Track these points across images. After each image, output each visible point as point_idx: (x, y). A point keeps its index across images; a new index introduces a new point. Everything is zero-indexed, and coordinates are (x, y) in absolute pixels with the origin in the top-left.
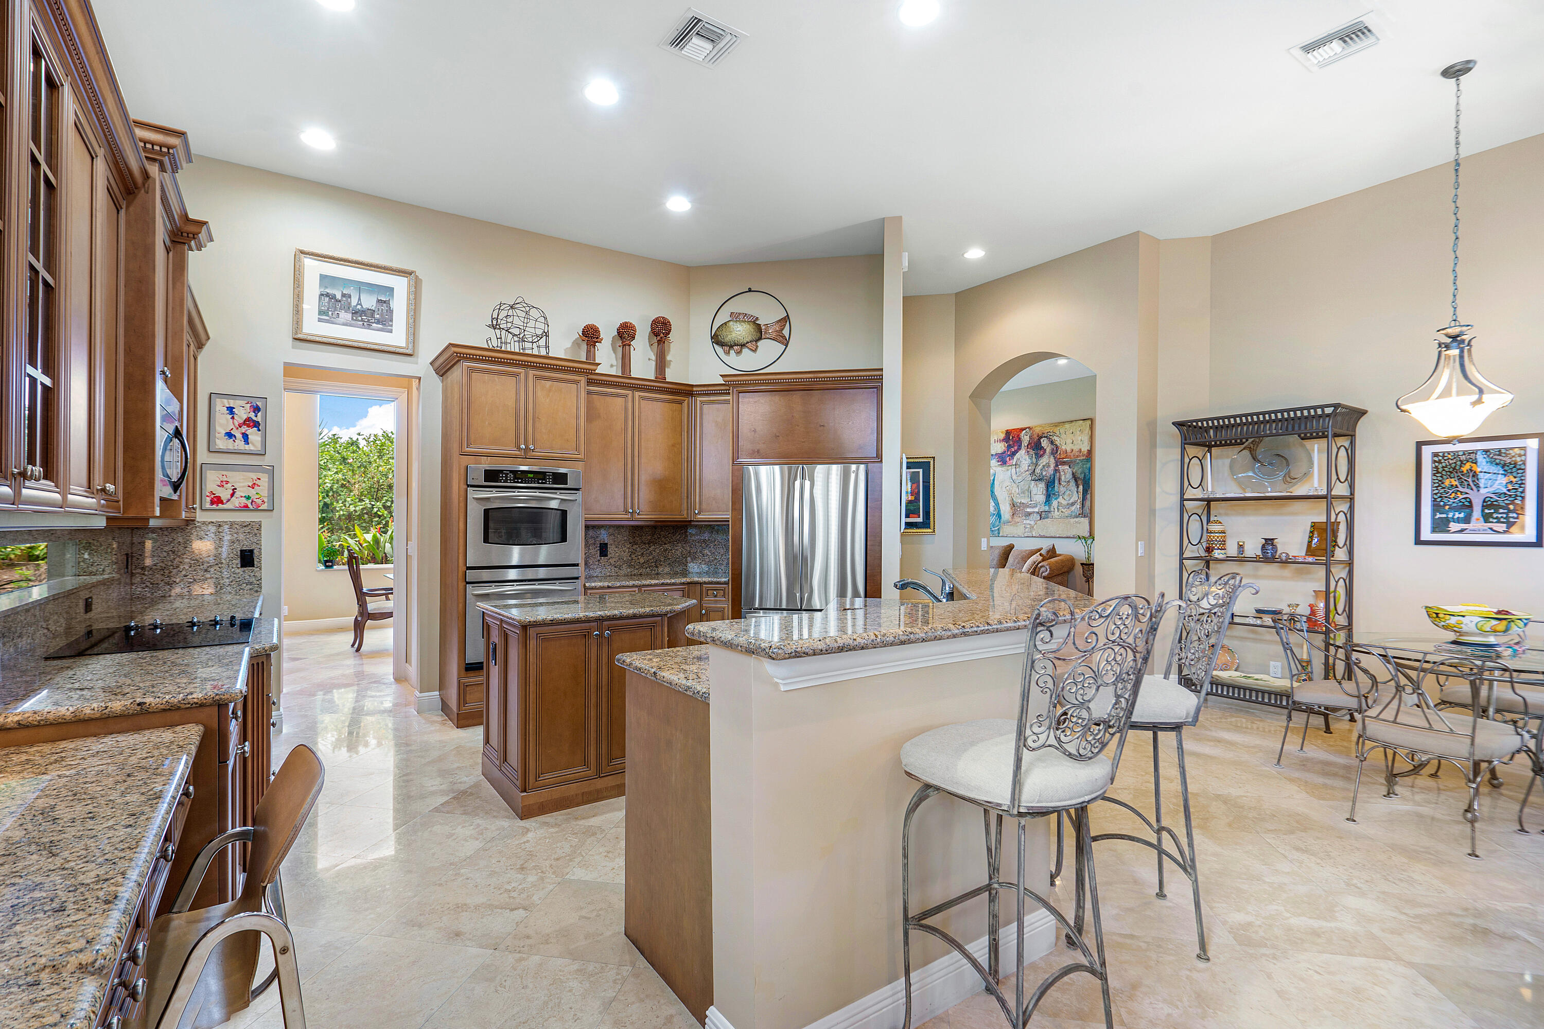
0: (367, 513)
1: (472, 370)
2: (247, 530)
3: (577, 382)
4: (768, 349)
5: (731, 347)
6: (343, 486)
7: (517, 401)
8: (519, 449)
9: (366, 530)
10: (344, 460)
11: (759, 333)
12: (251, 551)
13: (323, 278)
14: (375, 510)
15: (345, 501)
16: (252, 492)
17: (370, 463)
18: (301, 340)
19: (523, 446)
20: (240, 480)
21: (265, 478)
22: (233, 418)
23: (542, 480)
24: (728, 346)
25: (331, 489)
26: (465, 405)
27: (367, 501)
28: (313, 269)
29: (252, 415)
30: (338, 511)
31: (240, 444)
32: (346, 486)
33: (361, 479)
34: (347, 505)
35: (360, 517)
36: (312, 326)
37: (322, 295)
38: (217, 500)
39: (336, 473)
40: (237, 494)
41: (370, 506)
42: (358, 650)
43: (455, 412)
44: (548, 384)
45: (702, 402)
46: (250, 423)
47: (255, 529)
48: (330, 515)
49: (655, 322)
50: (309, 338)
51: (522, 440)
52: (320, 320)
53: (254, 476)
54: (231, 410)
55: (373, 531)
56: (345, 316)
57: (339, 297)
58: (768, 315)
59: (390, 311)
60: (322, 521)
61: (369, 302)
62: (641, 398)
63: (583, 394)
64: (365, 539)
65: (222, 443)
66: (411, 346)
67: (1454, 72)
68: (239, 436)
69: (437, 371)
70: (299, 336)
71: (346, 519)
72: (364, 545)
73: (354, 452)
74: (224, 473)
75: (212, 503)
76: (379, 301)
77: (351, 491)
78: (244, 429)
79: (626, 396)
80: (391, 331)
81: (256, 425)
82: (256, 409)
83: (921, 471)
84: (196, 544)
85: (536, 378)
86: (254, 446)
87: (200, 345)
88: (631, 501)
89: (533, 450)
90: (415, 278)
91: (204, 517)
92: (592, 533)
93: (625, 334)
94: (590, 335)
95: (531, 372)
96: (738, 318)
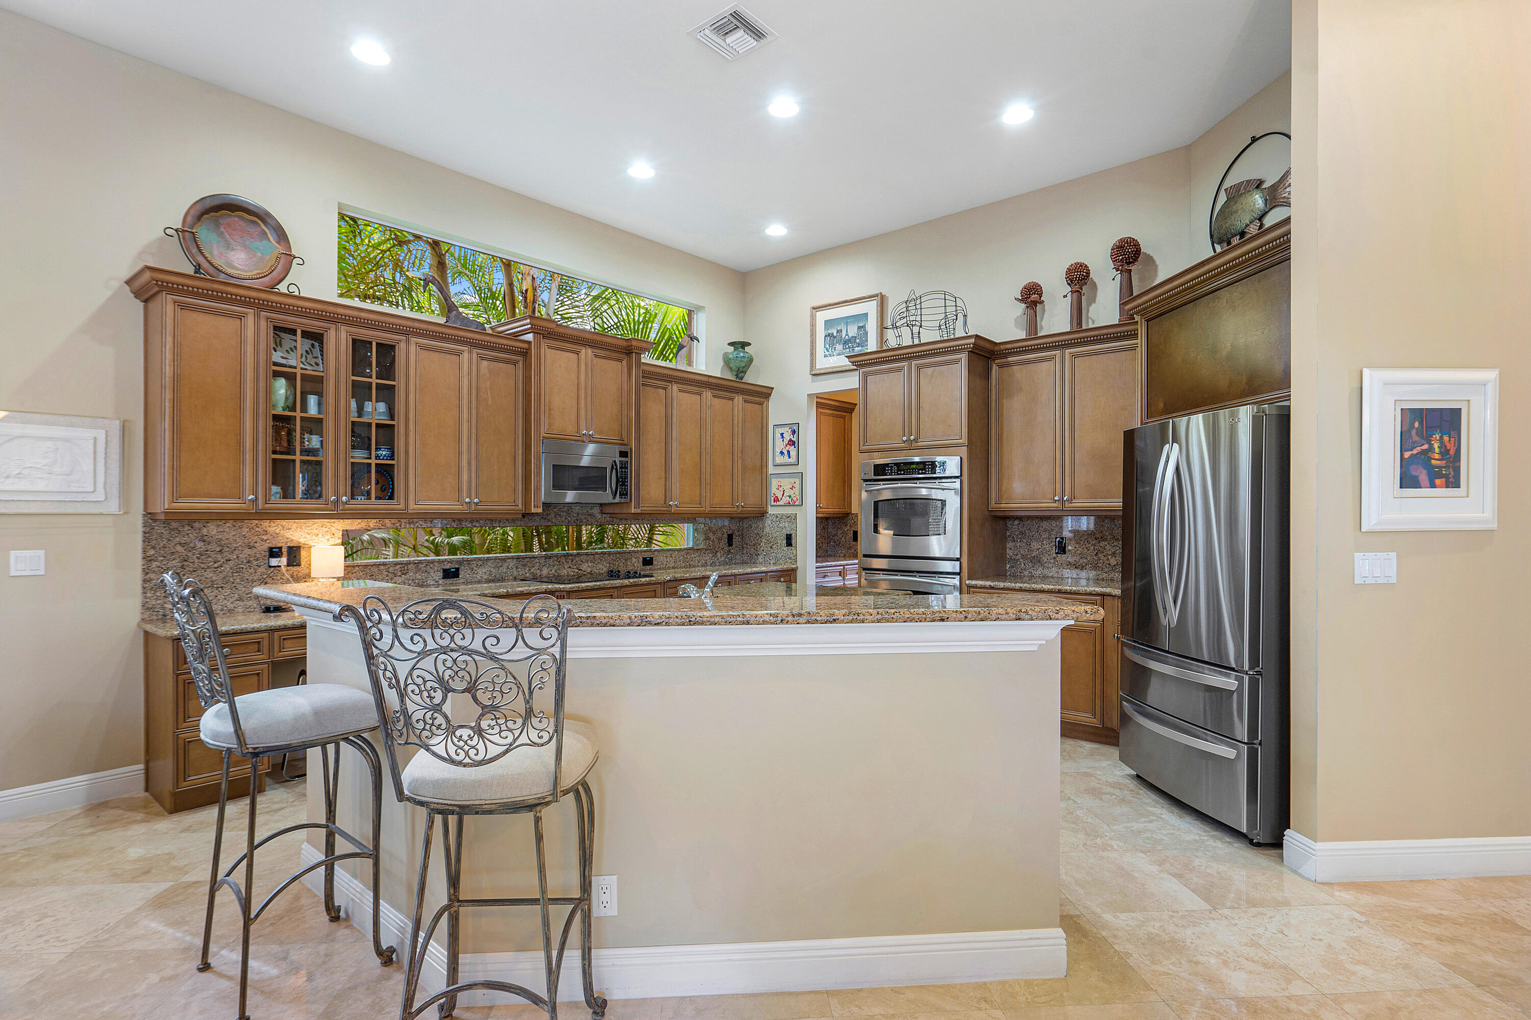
2: (789, 520)
7: (902, 394)
8: (903, 441)
11: (1268, 201)
12: (791, 535)
13: (826, 323)
16: (792, 493)
18: (816, 376)
19: (905, 438)
20: (786, 483)
21: (798, 481)
22: (783, 441)
23: (922, 470)
28: (819, 317)
29: (792, 437)
31: (786, 459)
36: (823, 363)
37: (826, 336)
38: (776, 500)
40: (785, 494)
46: (792, 443)
47: (793, 520)
50: (822, 371)
52: (826, 356)
53: (792, 480)
54: (782, 434)
56: (840, 347)
57: (835, 334)
59: (866, 334)
61: (853, 331)
65: (779, 460)
68: (786, 453)
70: (815, 373)
74: (779, 480)
75: (774, 502)
76: (859, 328)
78: (788, 447)
81: (794, 443)
82: (794, 432)
84: (767, 530)
85: (919, 368)
86: (793, 460)
87: (763, 394)
88: (1058, 486)
89: (916, 440)
90: (882, 300)
91: (771, 511)
92: (1046, 526)
93: (1079, 277)
94: (1032, 296)
95: (913, 362)
96: (1236, 193)
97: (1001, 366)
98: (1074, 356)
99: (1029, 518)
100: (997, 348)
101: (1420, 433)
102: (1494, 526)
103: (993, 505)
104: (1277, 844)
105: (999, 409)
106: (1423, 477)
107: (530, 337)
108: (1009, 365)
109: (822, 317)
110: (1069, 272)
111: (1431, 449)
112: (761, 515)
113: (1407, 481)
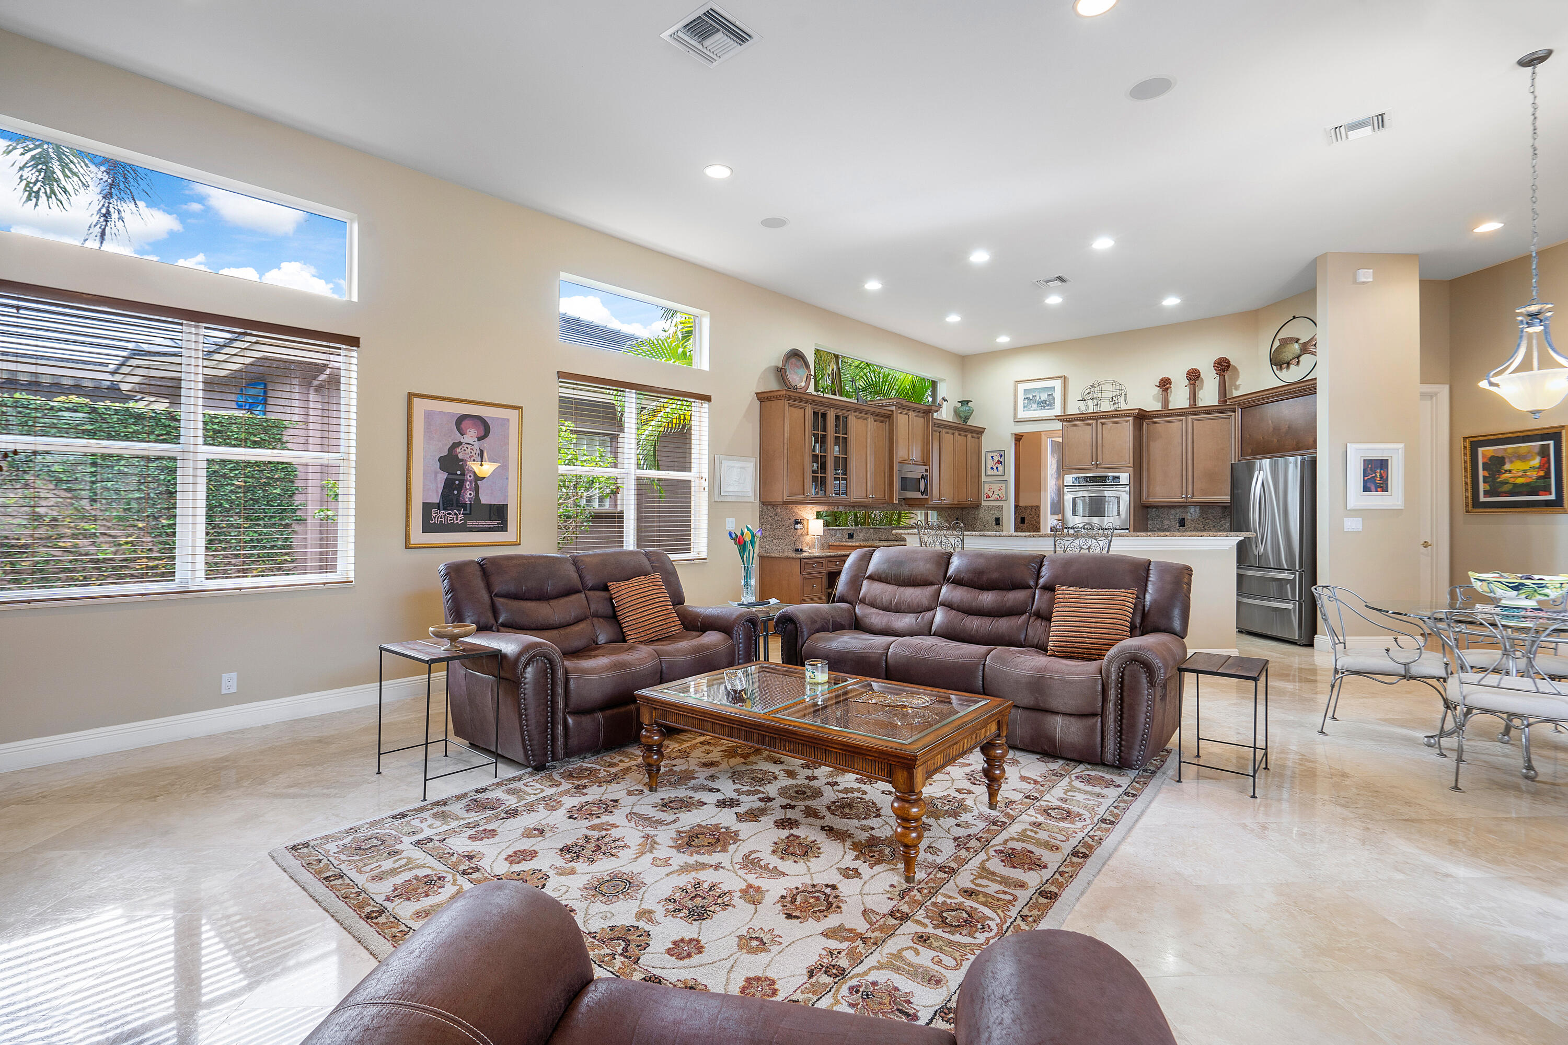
1: (1068, 426)
2: (998, 509)
3: (1127, 422)
7: (1091, 438)
8: (1093, 464)
11: (1302, 350)
12: (999, 518)
13: (1025, 391)
16: (999, 493)
18: (1017, 422)
20: (995, 487)
21: (1004, 486)
22: (993, 461)
23: (1108, 481)
24: (1281, 364)
26: (1065, 445)
29: (999, 459)
31: (995, 472)
36: (1022, 414)
37: (1025, 399)
38: (988, 497)
40: (995, 493)
44: (1110, 425)
46: (998, 462)
47: (1001, 508)
49: (1217, 363)
50: (1022, 420)
51: (1095, 458)
52: (1025, 411)
53: (1000, 485)
54: (992, 457)
56: (1034, 406)
57: (1032, 398)
59: (1054, 399)
61: (1044, 397)
62: (1206, 419)
63: (1132, 428)
65: (990, 472)
67: (1530, 61)
68: (995, 468)
70: (1016, 420)
74: (990, 485)
75: (986, 497)
76: (1049, 395)
78: (997, 465)
79: (1191, 420)
80: (1054, 408)
81: (1001, 463)
82: (1001, 456)
83: (1551, 443)
84: (981, 515)
85: (1102, 424)
86: (1000, 472)
87: (979, 432)
88: (1184, 489)
89: (1100, 464)
90: (1065, 380)
91: (983, 503)
92: (1173, 511)
93: (1194, 377)
94: (1165, 384)
95: (1099, 421)
96: (1285, 342)
97: (1148, 424)
98: (1194, 420)
99: (1162, 507)
100: (1147, 414)
101: (1371, 469)
102: (1403, 508)
103: (1144, 499)
104: (1311, 645)
105: (1148, 446)
106: (1373, 488)
107: (893, 408)
108: (1154, 423)
109: (1022, 387)
110: (1188, 373)
111: (1376, 476)
112: (978, 506)
113: (1366, 489)
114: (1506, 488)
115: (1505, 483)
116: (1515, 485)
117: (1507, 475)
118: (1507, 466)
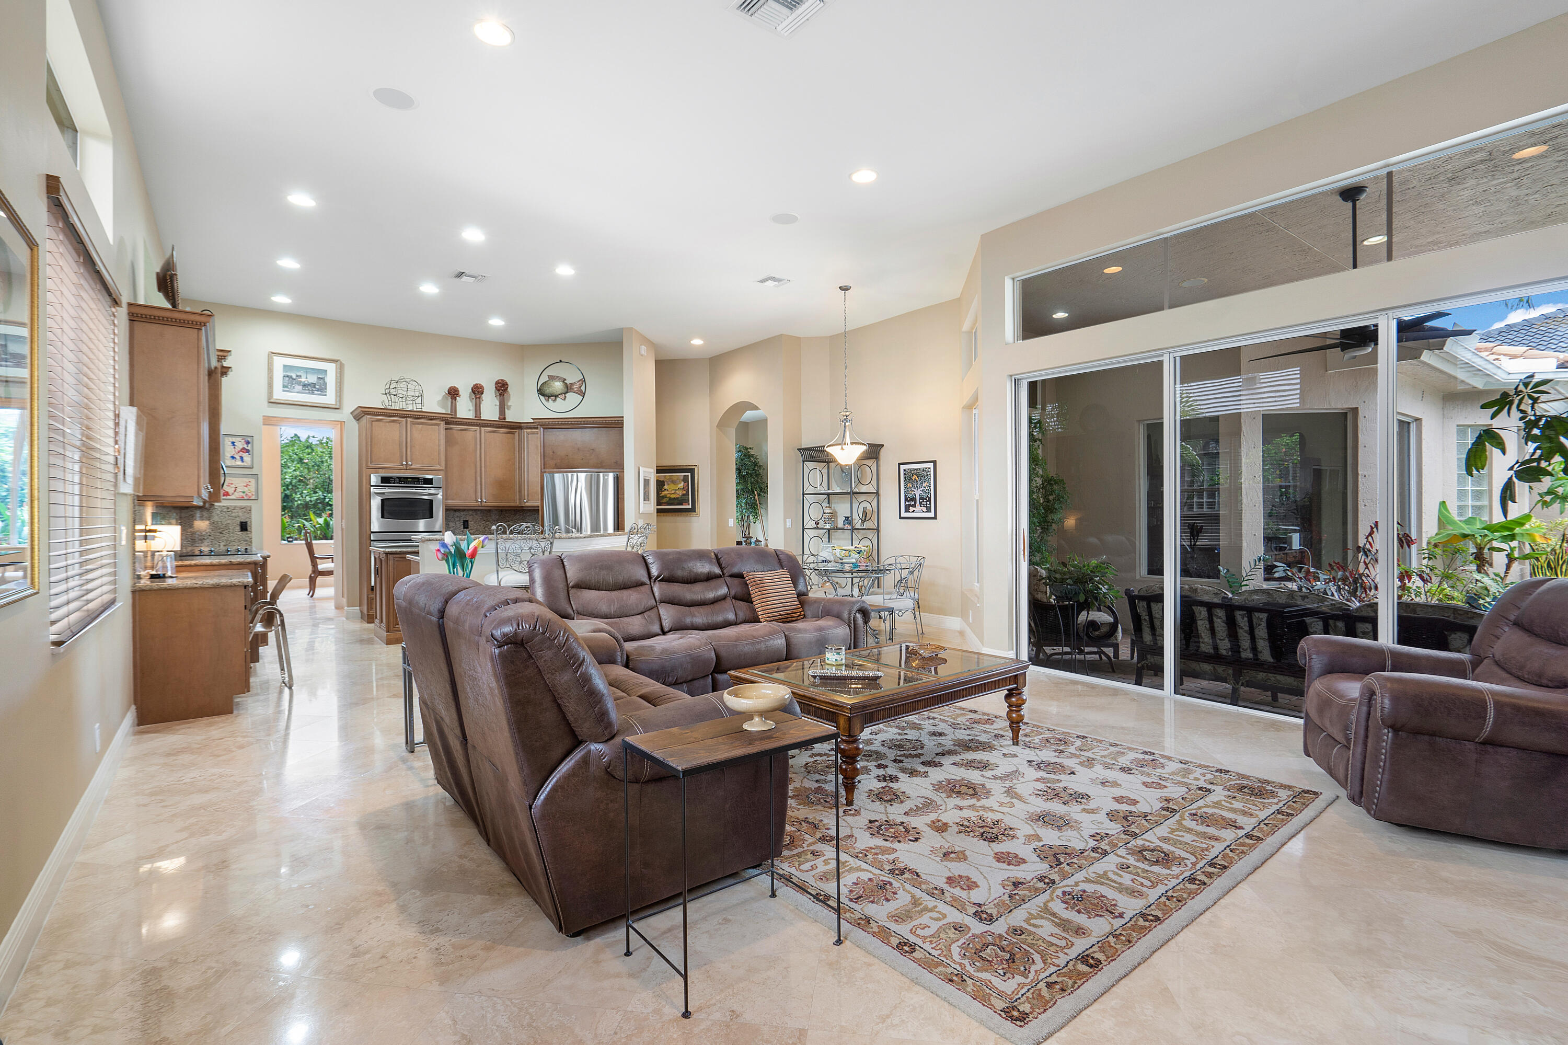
0: (320, 503)
1: (373, 420)
2: (243, 510)
3: (438, 425)
4: (573, 398)
5: (549, 397)
6: (300, 481)
7: (401, 437)
8: (402, 464)
9: (320, 516)
10: (301, 460)
11: (568, 388)
12: (246, 523)
13: (285, 366)
14: (327, 500)
15: (302, 493)
16: (246, 489)
17: (322, 462)
18: (272, 403)
19: (404, 463)
20: (240, 483)
21: (253, 481)
22: (235, 448)
23: (417, 482)
24: (548, 396)
25: (291, 483)
26: (369, 440)
27: (321, 493)
28: (279, 362)
29: (245, 446)
30: (296, 501)
31: (239, 463)
32: (303, 481)
33: (315, 475)
34: (304, 496)
35: (315, 505)
36: (279, 394)
37: (284, 376)
38: (227, 494)
39: (295, 470)
40: (238, 490)
41: (322, 497)
42: (312, 596)
43: (364, 443)
44: (420, 426)
45: (527, 433)
46: (244, 450)
47: (248, 510)
48: (290, 504)
49: (497, 383)
50: (278, 401)
51: (404, 459)
52: (284, 391)
53: (247, 480)
54: (233, 443)
55: (325, 516)
56: (299, 388)
57: (294, 377)
58: (572, 377)
59: (325, 384)
60: (284, 508)
61: (312, 379)
62: (487, 432)
63: (443, 432)
64: (317, 522)
65: (230, 462)
66: (338, 403)
67: (844, 289)
68: (238, 458)
69: (355, 418)
70: (272, 401)
71: (303, 507)
72: (317, 526)
73: (309, 454)
74: (234, 479)
75: (224, 495)
76: (319, 378)
77: (307, 485)
78: (241, 454)
79: (475, 431)
80: (326, 395)
81: (248, 451)
82: (248, 443)
83: (689, 474)
84: (216, 517)
85: (412, 424)
86: (247, 464)
88: (479, 494)
89: (411, 465)
90: (338, 364)
91: (221, 503)
92: (457, 514)
93: (477, 391)
94: (453, 393)
95: (409, 420)
96: (551, 379)
101: (646, 486)
110: (474, 387)
111: (647, 490)
113: (645, 499)
114: (665, 500)
115: (665, 497)
116: (670, 499)
117: (666, 492)
118: (666, 487)
